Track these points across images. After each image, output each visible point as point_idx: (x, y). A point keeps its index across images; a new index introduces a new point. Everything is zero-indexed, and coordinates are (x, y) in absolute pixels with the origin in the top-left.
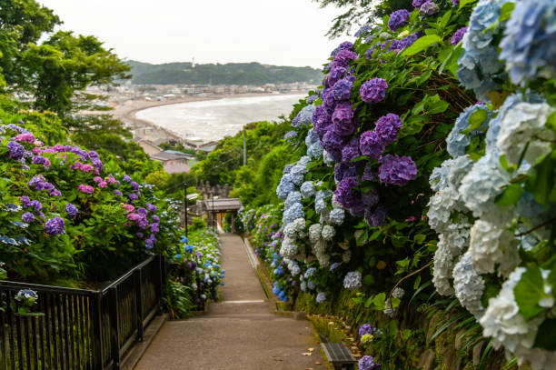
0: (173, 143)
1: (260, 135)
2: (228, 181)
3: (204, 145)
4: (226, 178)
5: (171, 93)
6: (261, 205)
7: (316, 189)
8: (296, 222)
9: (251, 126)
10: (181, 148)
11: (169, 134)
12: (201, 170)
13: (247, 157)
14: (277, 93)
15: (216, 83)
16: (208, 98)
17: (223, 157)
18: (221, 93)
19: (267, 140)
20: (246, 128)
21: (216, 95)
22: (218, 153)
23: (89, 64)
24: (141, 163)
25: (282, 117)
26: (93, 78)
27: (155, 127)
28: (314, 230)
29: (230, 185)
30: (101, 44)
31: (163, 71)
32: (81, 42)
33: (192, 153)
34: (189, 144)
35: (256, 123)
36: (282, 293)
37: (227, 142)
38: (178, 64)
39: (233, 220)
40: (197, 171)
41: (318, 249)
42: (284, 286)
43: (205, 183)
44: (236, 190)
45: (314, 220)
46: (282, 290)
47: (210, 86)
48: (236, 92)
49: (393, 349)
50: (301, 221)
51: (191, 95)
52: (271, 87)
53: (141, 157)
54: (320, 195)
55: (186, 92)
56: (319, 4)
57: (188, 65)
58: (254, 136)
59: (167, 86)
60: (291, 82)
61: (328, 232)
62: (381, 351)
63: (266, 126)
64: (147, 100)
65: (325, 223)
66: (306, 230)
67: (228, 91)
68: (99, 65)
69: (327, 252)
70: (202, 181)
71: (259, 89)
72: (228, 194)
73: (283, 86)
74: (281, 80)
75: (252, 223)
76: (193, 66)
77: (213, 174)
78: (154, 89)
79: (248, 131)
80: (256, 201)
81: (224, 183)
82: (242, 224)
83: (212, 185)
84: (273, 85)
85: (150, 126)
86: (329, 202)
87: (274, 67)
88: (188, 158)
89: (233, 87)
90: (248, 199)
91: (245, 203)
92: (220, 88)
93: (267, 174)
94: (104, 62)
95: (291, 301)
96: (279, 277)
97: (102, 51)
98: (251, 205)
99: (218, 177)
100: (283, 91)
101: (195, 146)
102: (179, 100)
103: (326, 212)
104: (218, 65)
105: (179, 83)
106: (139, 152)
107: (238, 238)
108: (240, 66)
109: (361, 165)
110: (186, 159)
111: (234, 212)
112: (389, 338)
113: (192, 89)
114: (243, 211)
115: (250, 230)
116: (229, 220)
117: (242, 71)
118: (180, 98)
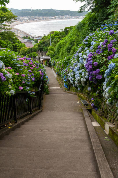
0: (27, 36)
1: (55, 36)
2: (46, 50)
3: (36, 37)
4: (45, 49)
5: (25, 19)
6: (57, 58)
7: (82, 71)
8: (78, 77)
9: (52, 32)
10: (30, 38)
11: (25, 33)
12: (37, 46)
13: (51, 43)
14: (59, 19)
15: (39, 16)
16: (37, 21)
17: (44, 42)
18: (41, 19)
19: (57, 37)
20: (50, 33)
21: (39, 20)
22: (42, 41)
23: (4, 16)
24: (19, 44)
25: (62, 30)
26: (6, 20)
27: (21, 31)
28: (82, 79)
29: (46, 51)
30: (7, 9)
31: (22, 12)
32: (1, 8)
33: (33, 40)
34: (32, 37)
35: (54, 31)
36: (66, 86)
37: (45, 37)
38: (27, 9)
39: (48, 63)
40: (36, 47)
41: (82, 83)
42: (67, 84)
43: (38, 51)
44: (48, 53)
45: (82, 77)
46: (66, 85)
47: (37, 17)
48: (46, 19)
49: (97, 102)
50: (79, 78)
51: (31, 20)
52: (57, 17)
53: (18, 42)
54: (83, 73)
55: (30, 19)
56: (75, 1)
57: (30, 10)
58: (53, 36)
59: (24, 17)
60: (63, 16)
61: (85, 80)
62: (95, 103)
63: (57, 32)
64: (18, 22)
65: (84, 78)
66: (80, 79)
67: (43, 19)
68: (7, 16)
69: (84, 83)
70: (37, 50)
71: (53, 18)
72: (46, 54)
73: (61, 17)
74: (60, 15)
75: (54, 64)
76: (32, 10)
77: (41, 48)
78: (19, 18)
79: (51, 34)
80: (55, 57)
81: (44, 51)
82: (51, 64)
83: (41, 51)
84: (57, 16)
85: (19, 31)
86: (85, 74)
87: (58, 10)
88: (32, 42)
89: (45, 17)
90: (53, 56)
91: (52, 58)
92: (41, 18)
93: (58, 49)
94: (9, 15)
95: (69, 88)
96: (66, 82)
97: (8, 11)
98: (53, 58)
99: (42, 49)
100: (61, 18)
101: (34, 38)
102: (28, 22)
103: (84, 76)
104: (40, 10)
105: (27, 16)
106: (18, 41)
107: (49, 68)
108: (47, 10)
109: (93, 75)
110: (31, 42)
111: (48, 60)
112: (96, 100)
113: (32, 18)
114: (51, 60)
115: (54, 66)
116: (47, 63)
117: (47, 12)
118: (28, 21)
